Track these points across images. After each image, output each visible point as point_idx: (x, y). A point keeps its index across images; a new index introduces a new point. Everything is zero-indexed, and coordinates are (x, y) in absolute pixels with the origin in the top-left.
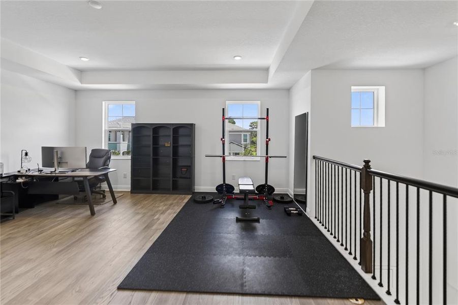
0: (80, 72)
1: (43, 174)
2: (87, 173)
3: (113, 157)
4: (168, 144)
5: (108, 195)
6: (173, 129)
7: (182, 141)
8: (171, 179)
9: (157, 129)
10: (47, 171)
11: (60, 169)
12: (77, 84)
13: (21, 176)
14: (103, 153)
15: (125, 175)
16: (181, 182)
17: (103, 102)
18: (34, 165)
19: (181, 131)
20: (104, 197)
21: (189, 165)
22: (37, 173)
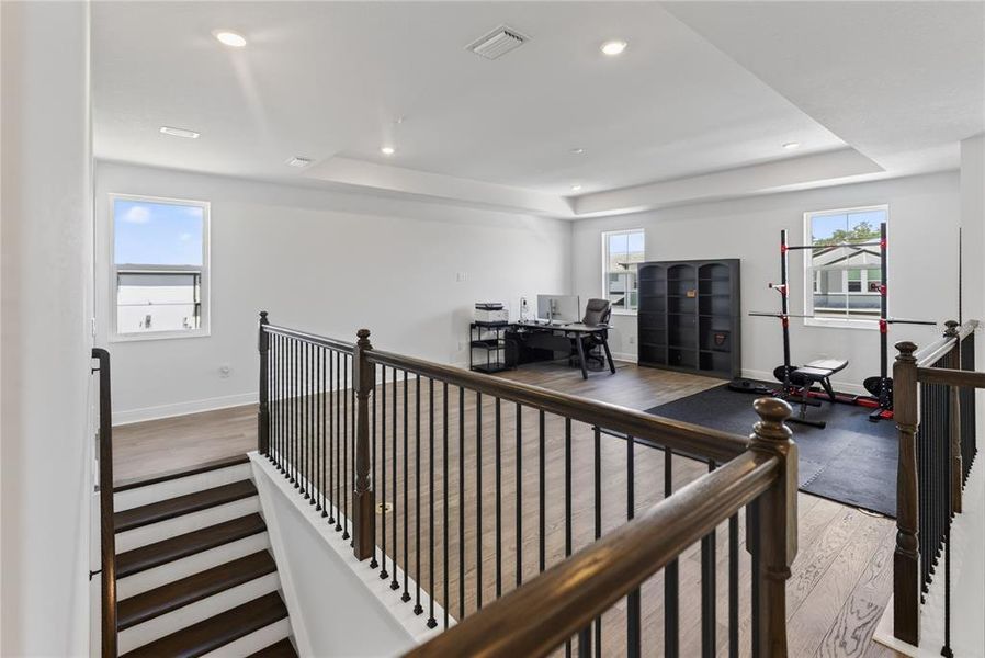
0: (574, 201)
1: (539, 325)
2: (583, 328)
3: (615, 311)
4: (692, 293)
5: (607, 363)
6: (700, 269)
7: (718, 288)
8: (698, 350)
9: (676, 269)
10: (543, 321)
11: (554, 322)
12: (570, 214)
13: (521, 326)
14: (600, 306)
15: (631, 338)
16: (718, 357)
17: (603, 234)
18: (532, 316)
19: (716, 272)
20: (602, 364)
21: (728, 329)
22: (534, 324)
